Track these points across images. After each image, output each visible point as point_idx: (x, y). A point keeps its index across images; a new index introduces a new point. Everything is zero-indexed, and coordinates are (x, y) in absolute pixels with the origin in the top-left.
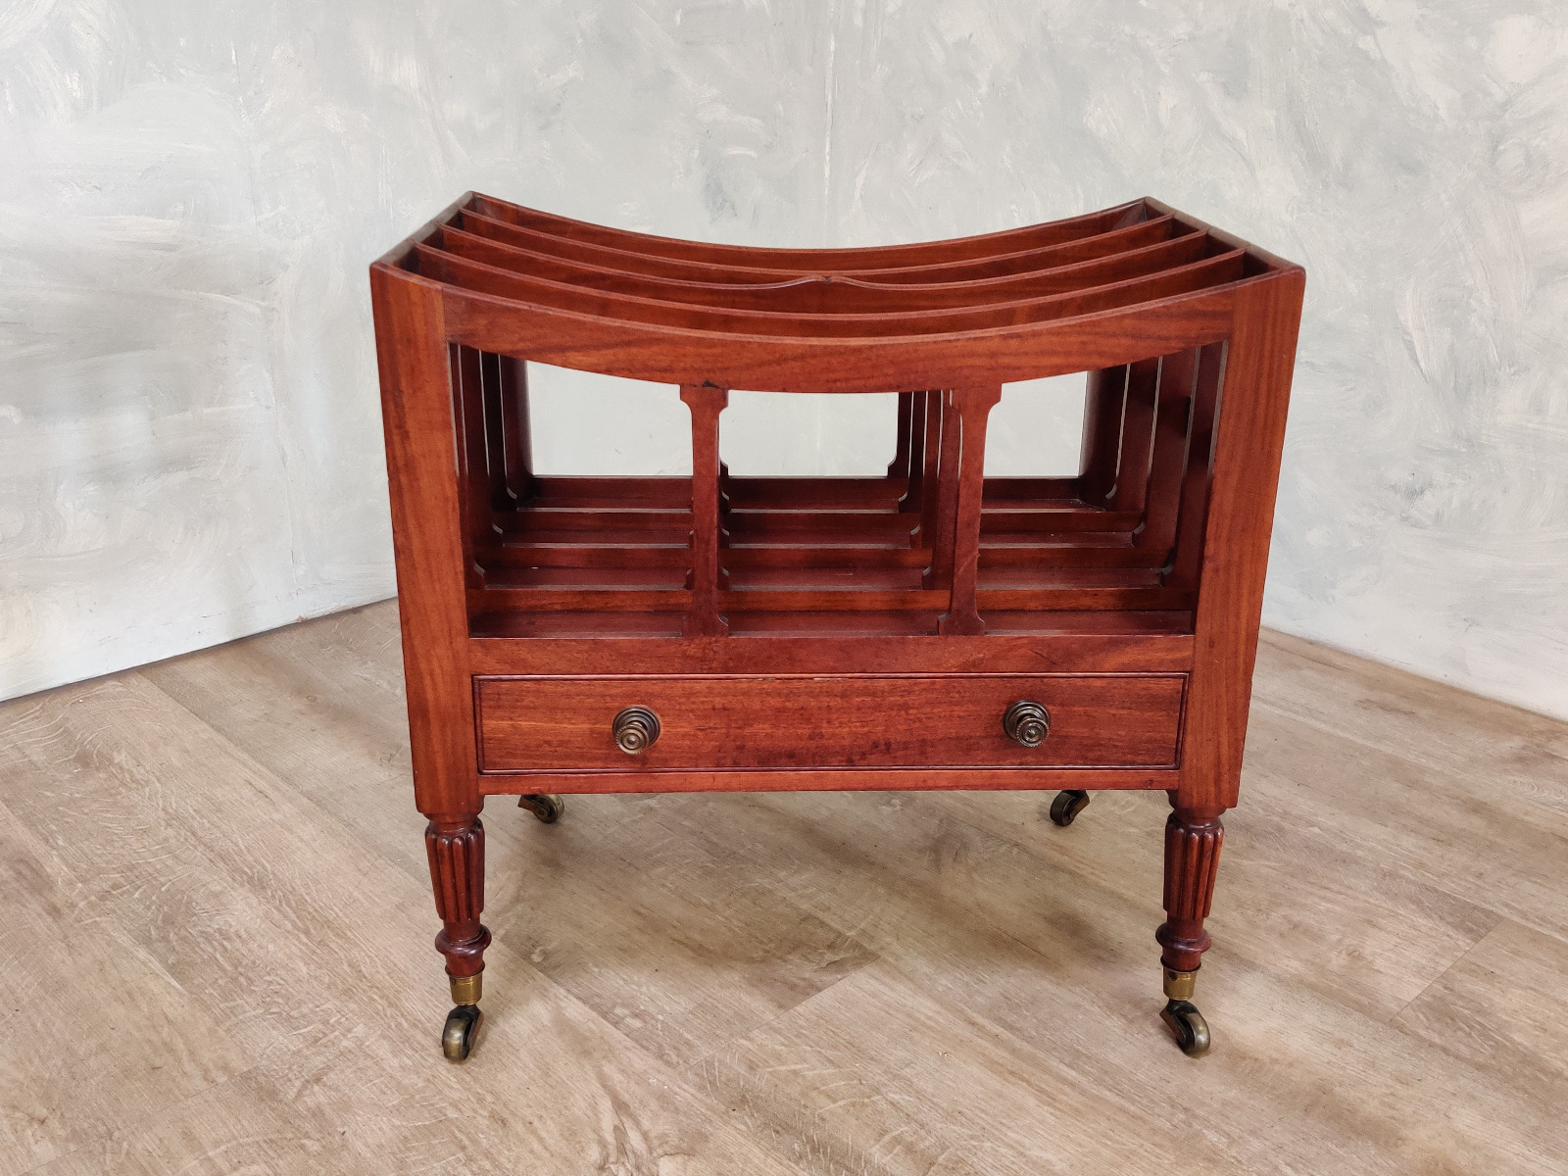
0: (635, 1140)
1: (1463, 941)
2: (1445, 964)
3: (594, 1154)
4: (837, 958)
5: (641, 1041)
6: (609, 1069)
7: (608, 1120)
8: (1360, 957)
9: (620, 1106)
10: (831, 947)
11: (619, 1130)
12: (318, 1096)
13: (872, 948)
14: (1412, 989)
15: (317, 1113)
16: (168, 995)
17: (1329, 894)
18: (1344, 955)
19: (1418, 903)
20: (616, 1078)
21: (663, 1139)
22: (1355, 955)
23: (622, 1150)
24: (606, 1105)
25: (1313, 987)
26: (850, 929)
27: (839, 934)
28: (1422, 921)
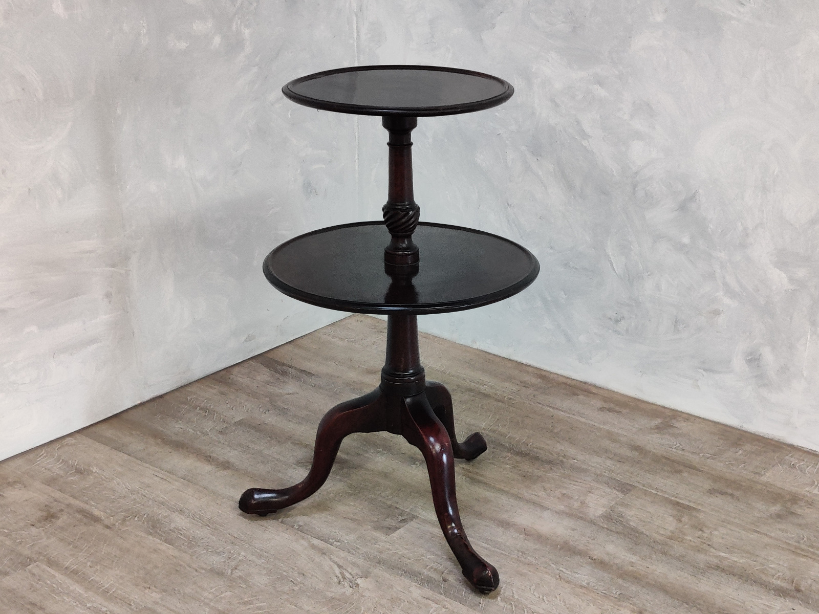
0: (348, 575)
1: (621, 495)
2: (613, 503)
4: (404, 518)
5: (341, 548)
6: (333, 557)
7: (337, 571)
8: (584, 503)
9: (340, 567)
10: (401, 515)
11: (341, 573)
13: (416, 514)
14: (600, 511)
16: (169, 549)
17: (577, 483)
18: (579, 503)
19: (607, 484)
20: (336, 559)
21: (357, 574)
22: (583, 503)
24: (335, 567)
25: (567, 514)
26: (407, 509)
27: (403, 511)
28: (608, 490)
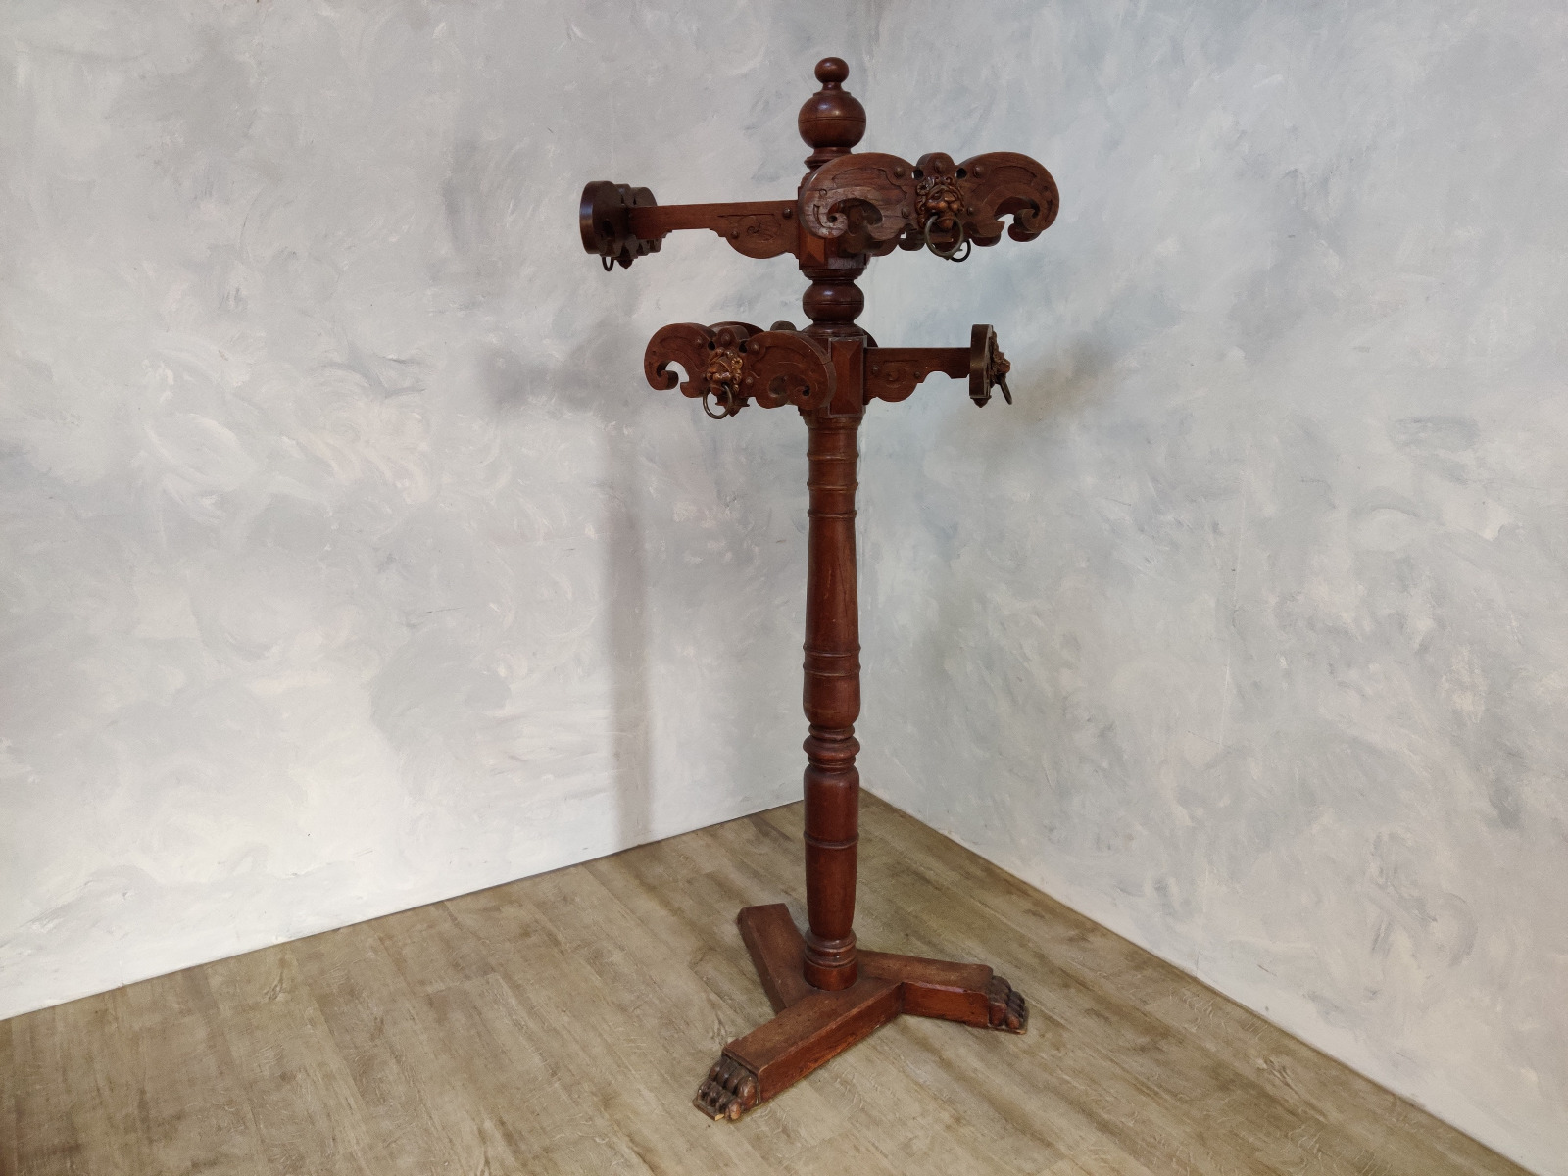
0: (723, 1032)
3: (711, 1034)
5: (731, 1007)
6: (719, 1013)
7: (717, 1026)
9: (720, 1023)
11: (719, 1030)
12: (638, 1012)
15: (638, 1017)
16: (596, 980)
20: (722, 1017)
21: (731, 1032)
23: (719, 1034)
24: (717, 1022)
